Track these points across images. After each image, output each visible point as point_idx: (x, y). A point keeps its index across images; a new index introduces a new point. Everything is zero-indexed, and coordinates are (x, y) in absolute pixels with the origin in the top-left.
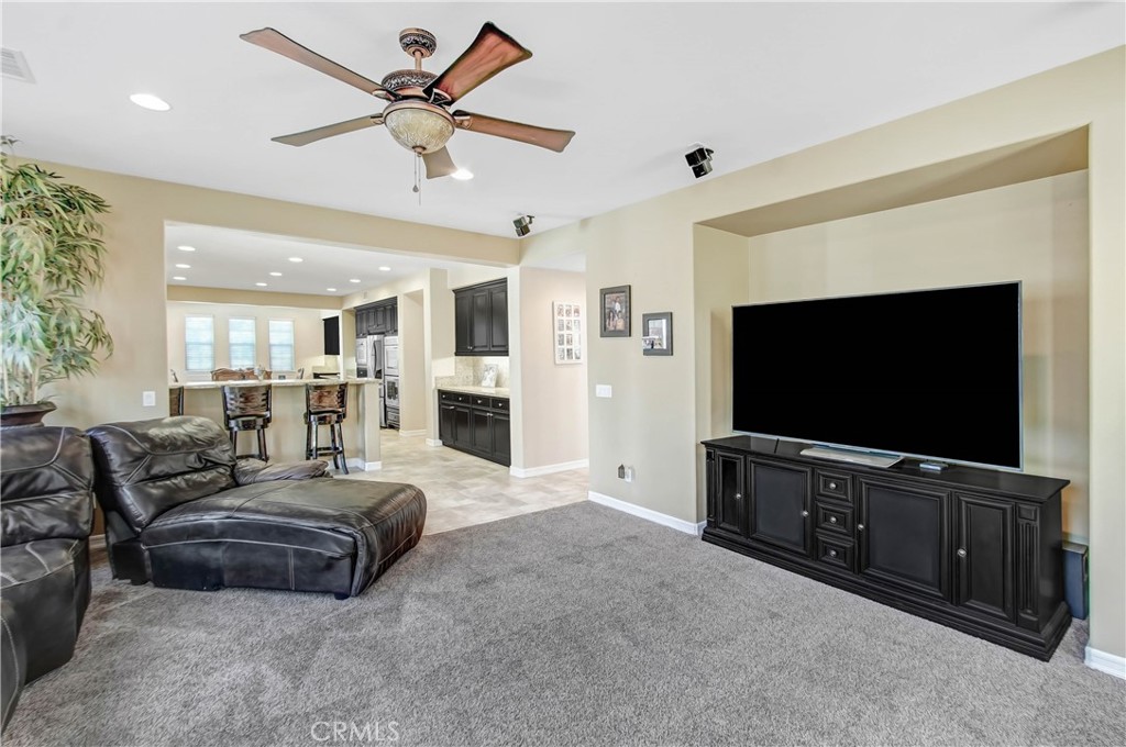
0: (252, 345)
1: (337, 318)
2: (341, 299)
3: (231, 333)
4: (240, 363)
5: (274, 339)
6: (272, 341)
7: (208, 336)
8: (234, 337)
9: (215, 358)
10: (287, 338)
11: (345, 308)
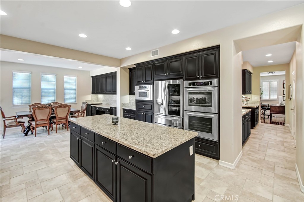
0: (54, 89)
1: (116, 72)
2: (121, 61)
3: (42, 82)
4: (48, 99)
5: (66, 86)
6: (66, 87)
7: (27, 84)
8: (44, 85)
9: (32, 97)
10: (74, 86)
11: (123, 66)
